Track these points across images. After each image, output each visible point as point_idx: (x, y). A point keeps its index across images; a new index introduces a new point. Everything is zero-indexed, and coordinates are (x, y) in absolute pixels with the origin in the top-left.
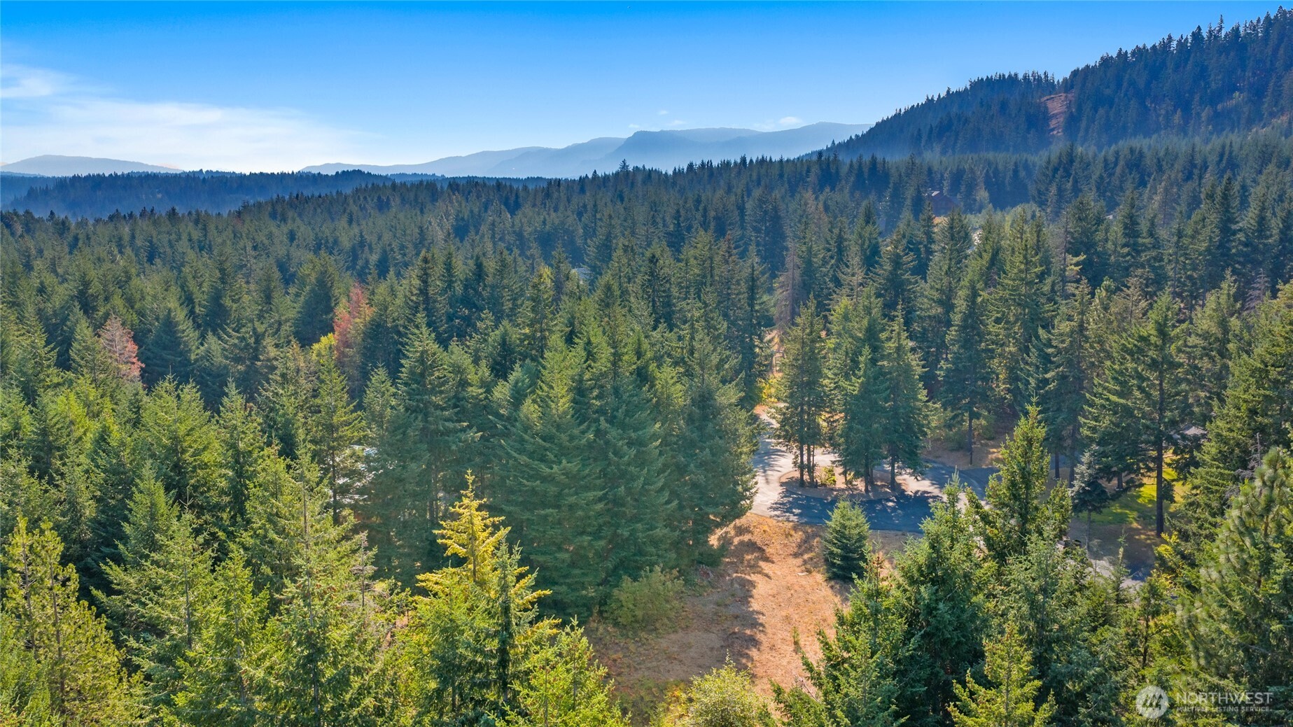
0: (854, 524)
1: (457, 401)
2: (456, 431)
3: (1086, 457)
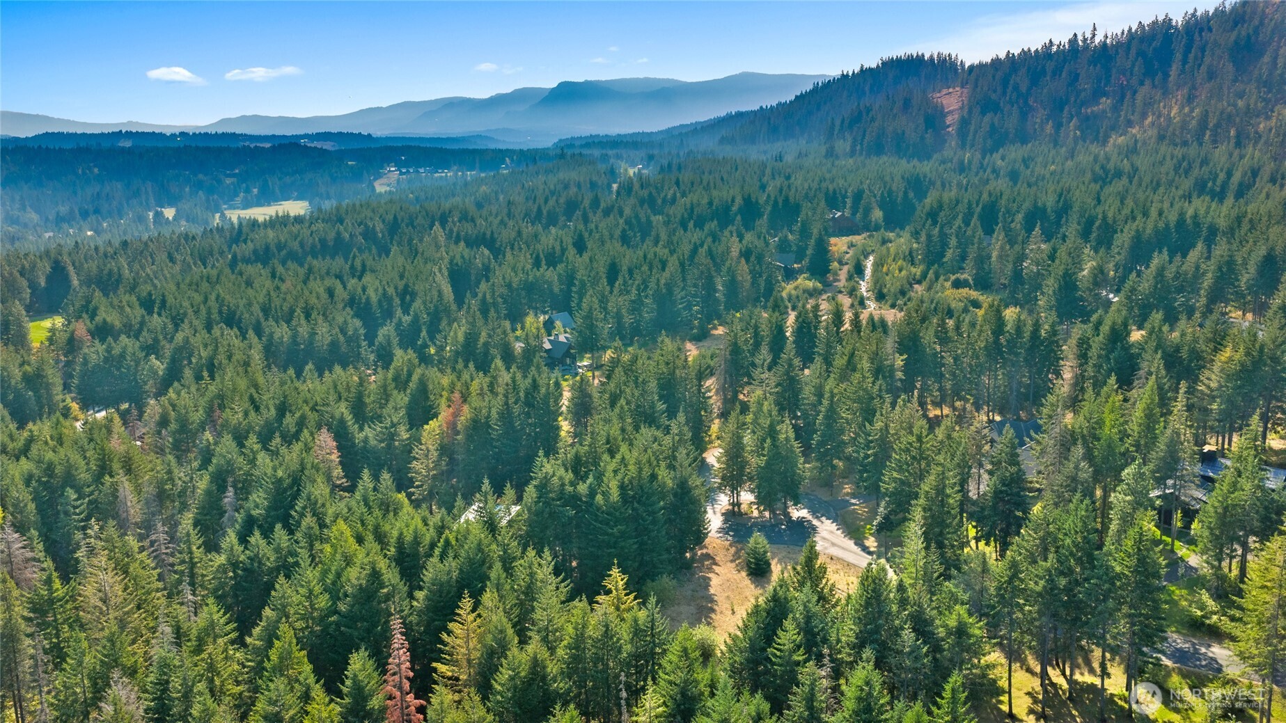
0: (761, 545)
1: (562, 495)
3: (883, 504)
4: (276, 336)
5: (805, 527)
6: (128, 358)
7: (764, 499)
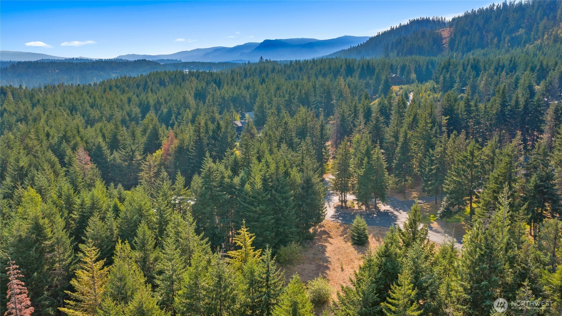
0: (362, 225)
1: (221, 184)
2: (221, 195)
3: (445, 199)
4: (91, 116)
5: (389, 216)
6: (6, 124)
7: (362, 198)
